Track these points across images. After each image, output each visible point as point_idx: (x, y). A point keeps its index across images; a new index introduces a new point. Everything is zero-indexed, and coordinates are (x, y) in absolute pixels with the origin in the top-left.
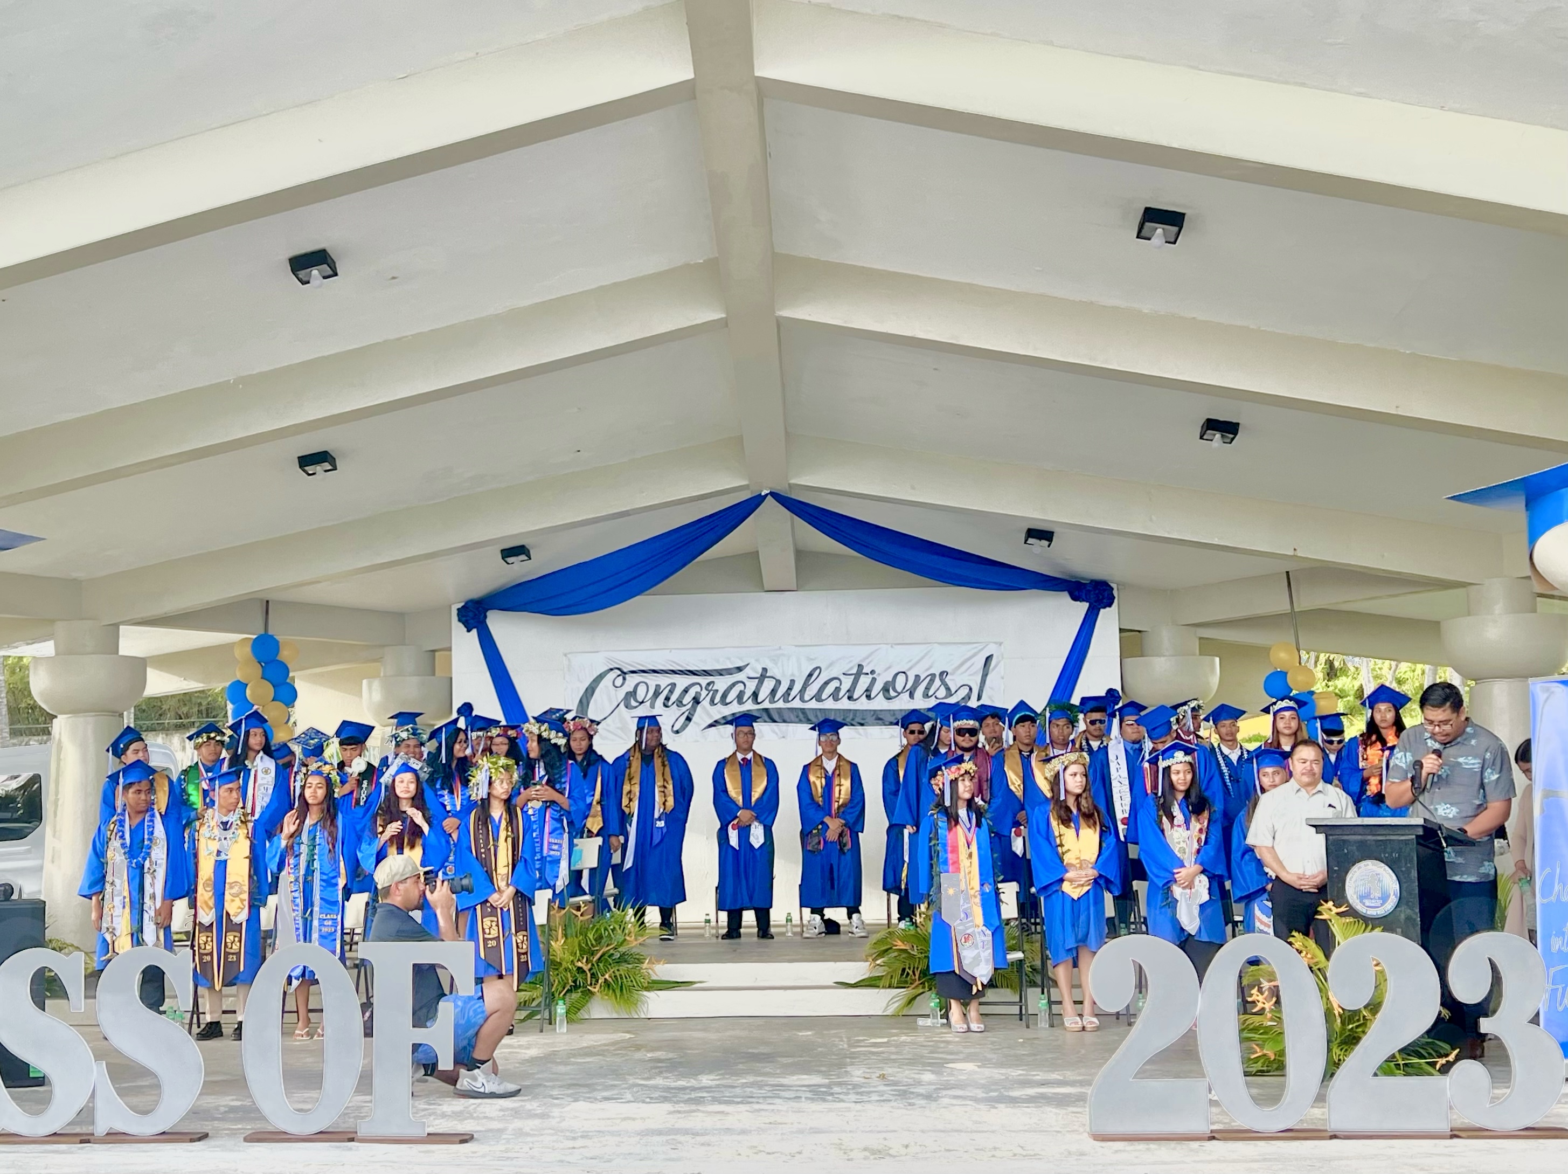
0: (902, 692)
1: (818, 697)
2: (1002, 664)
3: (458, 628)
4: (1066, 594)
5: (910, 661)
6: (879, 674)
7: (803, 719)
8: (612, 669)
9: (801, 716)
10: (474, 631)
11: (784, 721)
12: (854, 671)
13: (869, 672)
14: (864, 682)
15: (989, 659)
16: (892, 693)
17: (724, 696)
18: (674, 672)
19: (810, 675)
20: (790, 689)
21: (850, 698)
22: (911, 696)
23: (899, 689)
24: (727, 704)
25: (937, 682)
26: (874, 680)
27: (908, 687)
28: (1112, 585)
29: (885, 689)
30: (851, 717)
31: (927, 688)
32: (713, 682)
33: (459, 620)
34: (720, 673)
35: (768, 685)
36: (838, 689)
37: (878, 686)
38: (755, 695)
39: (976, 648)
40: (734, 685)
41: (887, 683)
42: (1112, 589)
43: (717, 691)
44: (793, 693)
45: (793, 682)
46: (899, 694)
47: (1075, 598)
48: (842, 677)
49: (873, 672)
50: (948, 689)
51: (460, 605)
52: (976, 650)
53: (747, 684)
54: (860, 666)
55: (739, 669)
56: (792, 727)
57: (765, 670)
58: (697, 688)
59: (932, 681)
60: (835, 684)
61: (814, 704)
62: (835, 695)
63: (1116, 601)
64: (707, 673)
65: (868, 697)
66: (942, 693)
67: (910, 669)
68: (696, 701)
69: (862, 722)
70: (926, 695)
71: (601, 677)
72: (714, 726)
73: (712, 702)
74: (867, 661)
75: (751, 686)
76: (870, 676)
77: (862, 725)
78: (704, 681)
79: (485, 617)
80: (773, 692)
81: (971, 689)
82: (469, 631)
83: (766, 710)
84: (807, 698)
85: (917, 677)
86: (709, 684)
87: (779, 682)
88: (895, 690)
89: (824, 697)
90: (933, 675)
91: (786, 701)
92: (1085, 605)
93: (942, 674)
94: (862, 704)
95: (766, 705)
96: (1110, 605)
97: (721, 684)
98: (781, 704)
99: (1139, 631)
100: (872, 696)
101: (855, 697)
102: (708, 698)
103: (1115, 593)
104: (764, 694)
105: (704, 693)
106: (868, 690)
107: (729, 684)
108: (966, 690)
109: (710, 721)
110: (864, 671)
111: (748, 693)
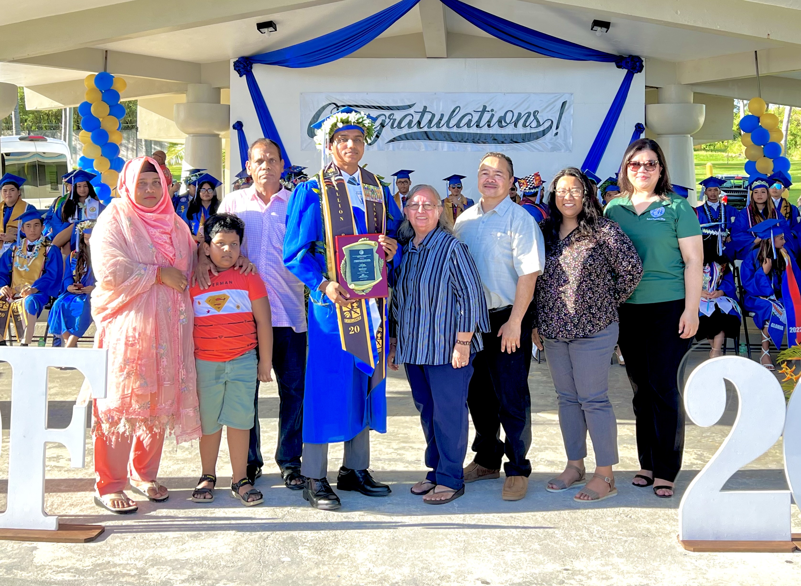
0: (510, 123)
1: (458, 125)
2: (572, 106)
3: (234, 74)
4: (614, 64)
5: (516, 104)
6: (496, 112)
7: (449, 139)
8: (330, 104)
9: (447, 136)
10: (244, 77)
11: (437, 140)
12: (481, 109)
13: (490, 110)
14: (486, 117)
15: (564, 104)
16: (504, 124)
17: (400, 123)
18: (369, 107)
19: (454, 111)
20: (441, 119)
21: (477, 126)
22: (516, 125)
23: (508, 121)
24: (401, 128)
25: (532, 118)
26: (492, 116)
27: (513, 120)
28: (643, 59)
29: (500, 121)
30: (478, 137)
31: (526, 121)
32: (393, 114)
33: (235, 69)
34: (398, 108)
35: (427, 117)
36: (470, 121)
37: (495, 120)
38: (419, 123)
39: (556, 96)
40: (406, 116)
41: (501, 117)
42: (642, 61)
43: (395, 119)
44: (442, 122)
45: (442, 115)
46: (508, 124)
47: (619, 67)
48: (473, 113)
49: (492, 110)
50: (538, 122)
51: (235, 60)
52: (556, 98)
53: (414, 115)
54: (485, 107)
55: (410, 107)
56: (440, 143)
57: (425, 107)
58: (383, 118)
59: (529, 117)
60: (469, 117)
61: (455, 130)
62: (468, 124)
63: (644, 68)
64: (389, 108)
65: (489, 126)
66: (534, 124)
67: (515, 109)
68: (382, 125)
69: (484, 141)
70: (524, 126)
71: (324, 108)
72: (393, 141)
73: (392, 127)
74: (489, 103)
75: (417, 118)
76: (491, 113)
77: (484, 143)
78: (387, 113)
79: (251, 68)
80: (430, 121)
81: (552, 122)
82: (241, 76)
83: (426, 132)
84: (451, 125)
85: (520, 114)
86: (390, 115)
87: (434, 115)
88: (505, 122)
89: (461, 125)
90: (529, 114)
91: (438, 127)
92: (625, 71)
93: (535, 112)
94: (485, 130)
95: (426, 129)
96: (640, 72)
97: (398, 115)
98: (434, 129)
99: (657, 88)
100: (491, 125)
101: (481, 126)
102: (390, 124)
103: (644, 64)
104: (424, 122)
105: (387, 120)
106: (489, 122)
107: (403, 115)
108: (550, 123)
109: (391, 138)
110: (487, 110)
111: (415, 121)
